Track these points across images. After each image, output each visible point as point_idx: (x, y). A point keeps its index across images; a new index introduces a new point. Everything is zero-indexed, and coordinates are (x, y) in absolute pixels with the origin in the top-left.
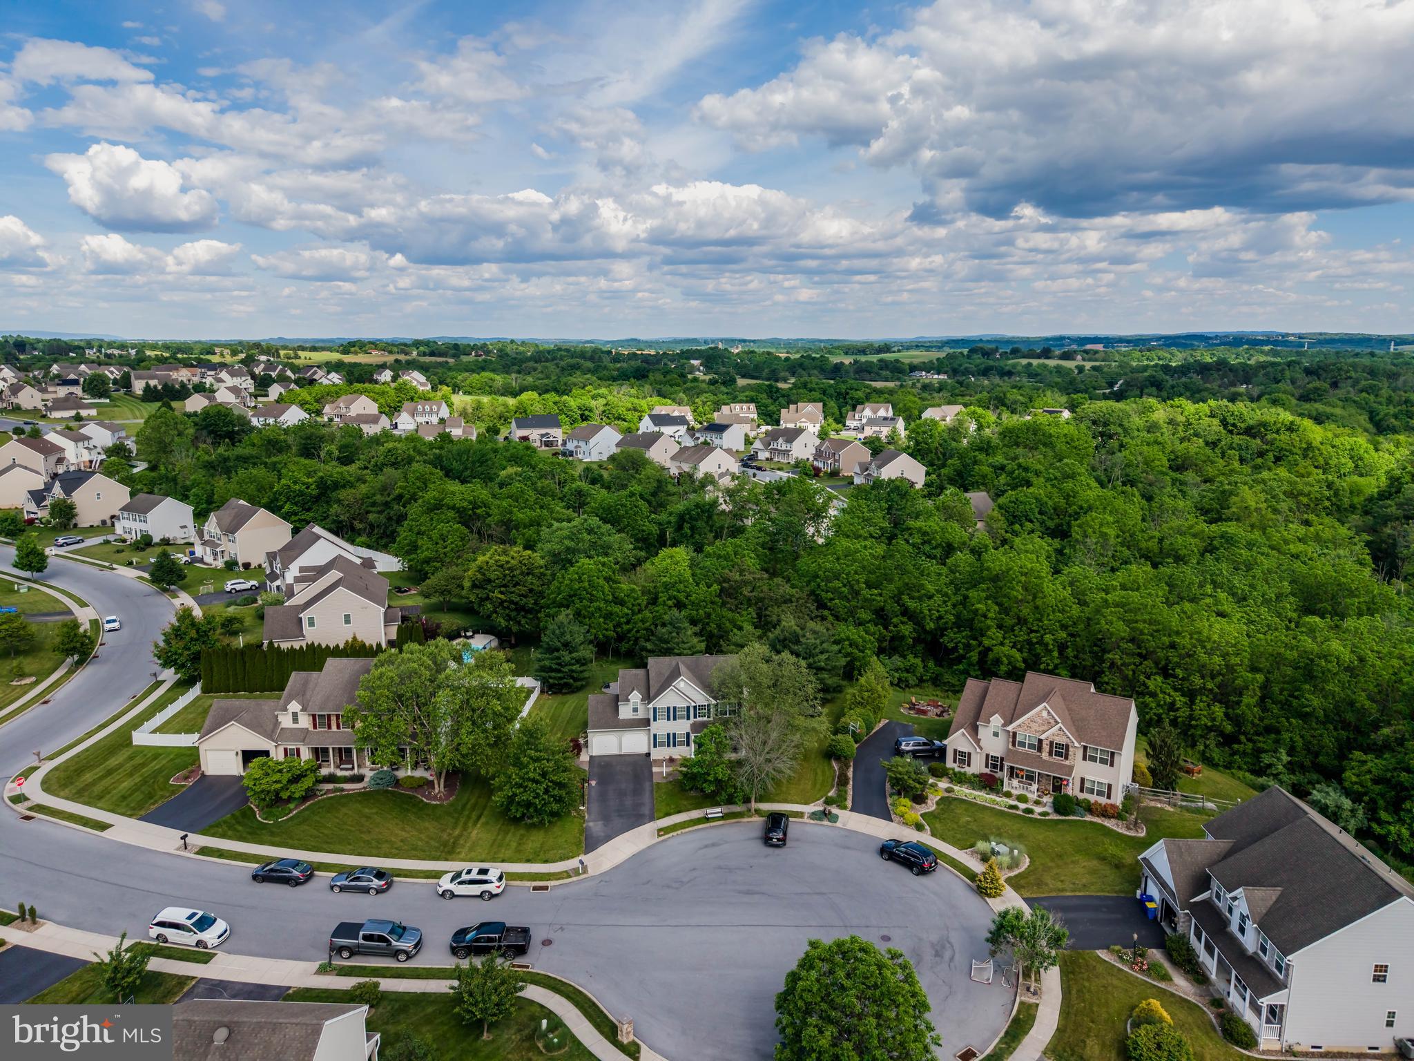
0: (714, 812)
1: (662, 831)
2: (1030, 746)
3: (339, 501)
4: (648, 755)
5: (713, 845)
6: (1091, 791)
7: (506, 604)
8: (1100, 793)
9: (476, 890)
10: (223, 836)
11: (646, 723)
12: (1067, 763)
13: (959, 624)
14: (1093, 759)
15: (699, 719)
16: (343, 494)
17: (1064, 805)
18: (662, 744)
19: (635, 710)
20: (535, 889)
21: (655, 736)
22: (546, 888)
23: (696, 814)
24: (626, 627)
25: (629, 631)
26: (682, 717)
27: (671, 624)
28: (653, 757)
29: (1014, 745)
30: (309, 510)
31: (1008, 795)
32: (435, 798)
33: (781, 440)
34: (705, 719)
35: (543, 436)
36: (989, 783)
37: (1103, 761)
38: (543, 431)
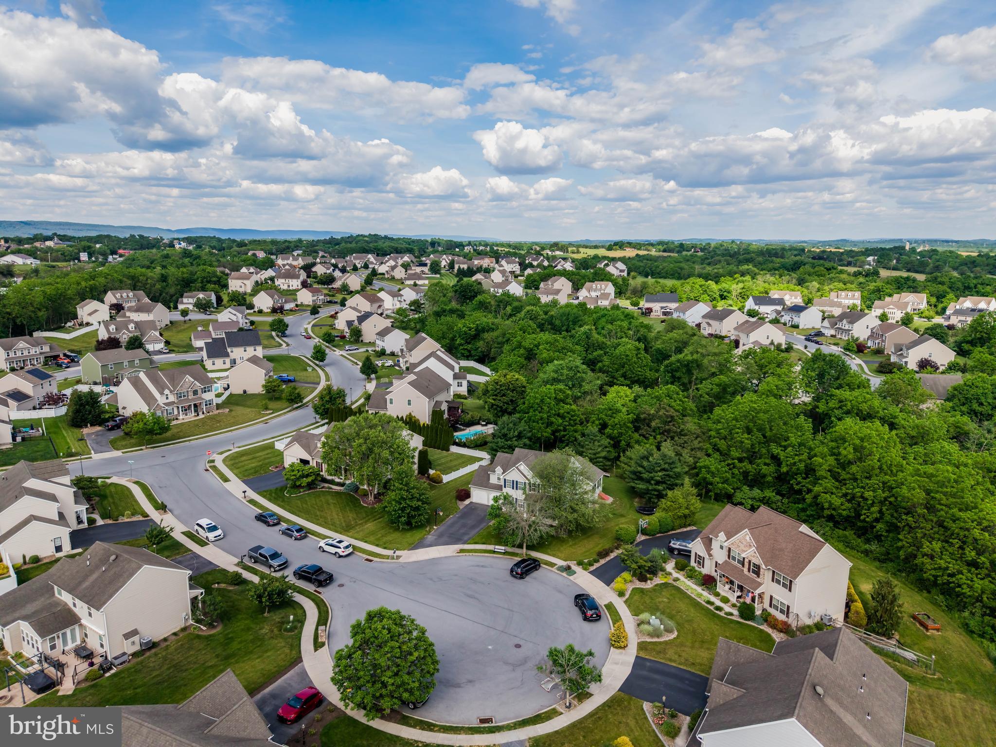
0: (500, 548)
1: (462, 551)
2: (739, 561)
3: (484, 340)
6: (776, 608)
8: (782, 611)
9: (333, 550)
10: (264, 497)
11: (501, 488)
12: (759, 580)
14: (778, 582)
16: (486, 335)
17: (746, 611)
19: (499, 479)
20: (367, 560)
22: (371, 561)
24: (562, 433)
25: (564, 436)
26: (521, 489)
27: (588, 435)
29: (729, 558)
30: (469, 343)
31: (717, 595)
32: (366, 503)
33: (845, 321)
35: (662, 308)
36: (708, 582)
38: (664, 305)
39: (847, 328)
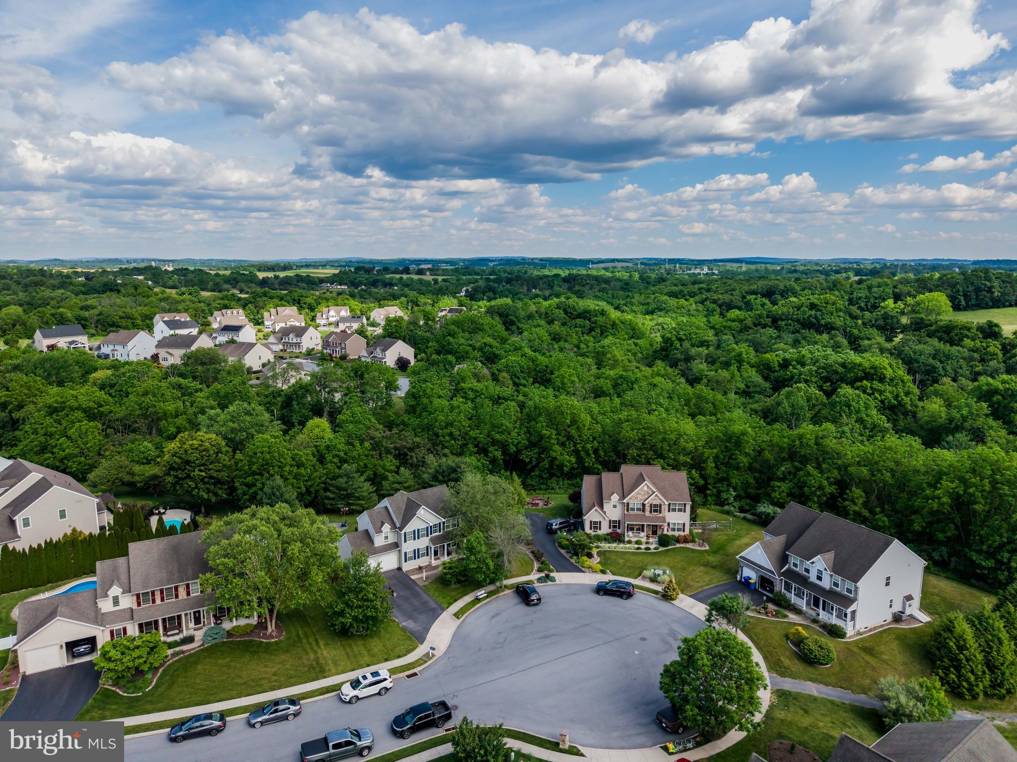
0: (481, 593)
1: (457, 615)
2: (638, 509)
4: (399, 569)
5: (497, 615)
6: (674, 530)
7: (206, 480)
8: (679, 530)
9: (375, 689)
11: (396, 545)
12: (661, 515)
13: (532, 445)
14: (674, 510)
15: (434, 535)
17: (664, 541)
18: (411, 559)
19: (386, 538)
20: (409, 677)
21: (406, 553)
22: (415, 674)
23: (468, 598)
26: (423, 536)
27: (346, 475)
28: (405, 569)
29: (628, 510)
31: (629, 542)
32: (271, 636)
33: (291, 336)
34: (438, 534)
35: (71, 343)
36: (616, 537)
37: (680, 510)
38: (70, 339)
39: (295, 341)
